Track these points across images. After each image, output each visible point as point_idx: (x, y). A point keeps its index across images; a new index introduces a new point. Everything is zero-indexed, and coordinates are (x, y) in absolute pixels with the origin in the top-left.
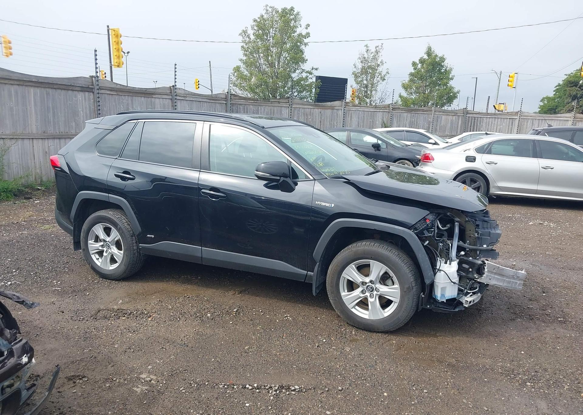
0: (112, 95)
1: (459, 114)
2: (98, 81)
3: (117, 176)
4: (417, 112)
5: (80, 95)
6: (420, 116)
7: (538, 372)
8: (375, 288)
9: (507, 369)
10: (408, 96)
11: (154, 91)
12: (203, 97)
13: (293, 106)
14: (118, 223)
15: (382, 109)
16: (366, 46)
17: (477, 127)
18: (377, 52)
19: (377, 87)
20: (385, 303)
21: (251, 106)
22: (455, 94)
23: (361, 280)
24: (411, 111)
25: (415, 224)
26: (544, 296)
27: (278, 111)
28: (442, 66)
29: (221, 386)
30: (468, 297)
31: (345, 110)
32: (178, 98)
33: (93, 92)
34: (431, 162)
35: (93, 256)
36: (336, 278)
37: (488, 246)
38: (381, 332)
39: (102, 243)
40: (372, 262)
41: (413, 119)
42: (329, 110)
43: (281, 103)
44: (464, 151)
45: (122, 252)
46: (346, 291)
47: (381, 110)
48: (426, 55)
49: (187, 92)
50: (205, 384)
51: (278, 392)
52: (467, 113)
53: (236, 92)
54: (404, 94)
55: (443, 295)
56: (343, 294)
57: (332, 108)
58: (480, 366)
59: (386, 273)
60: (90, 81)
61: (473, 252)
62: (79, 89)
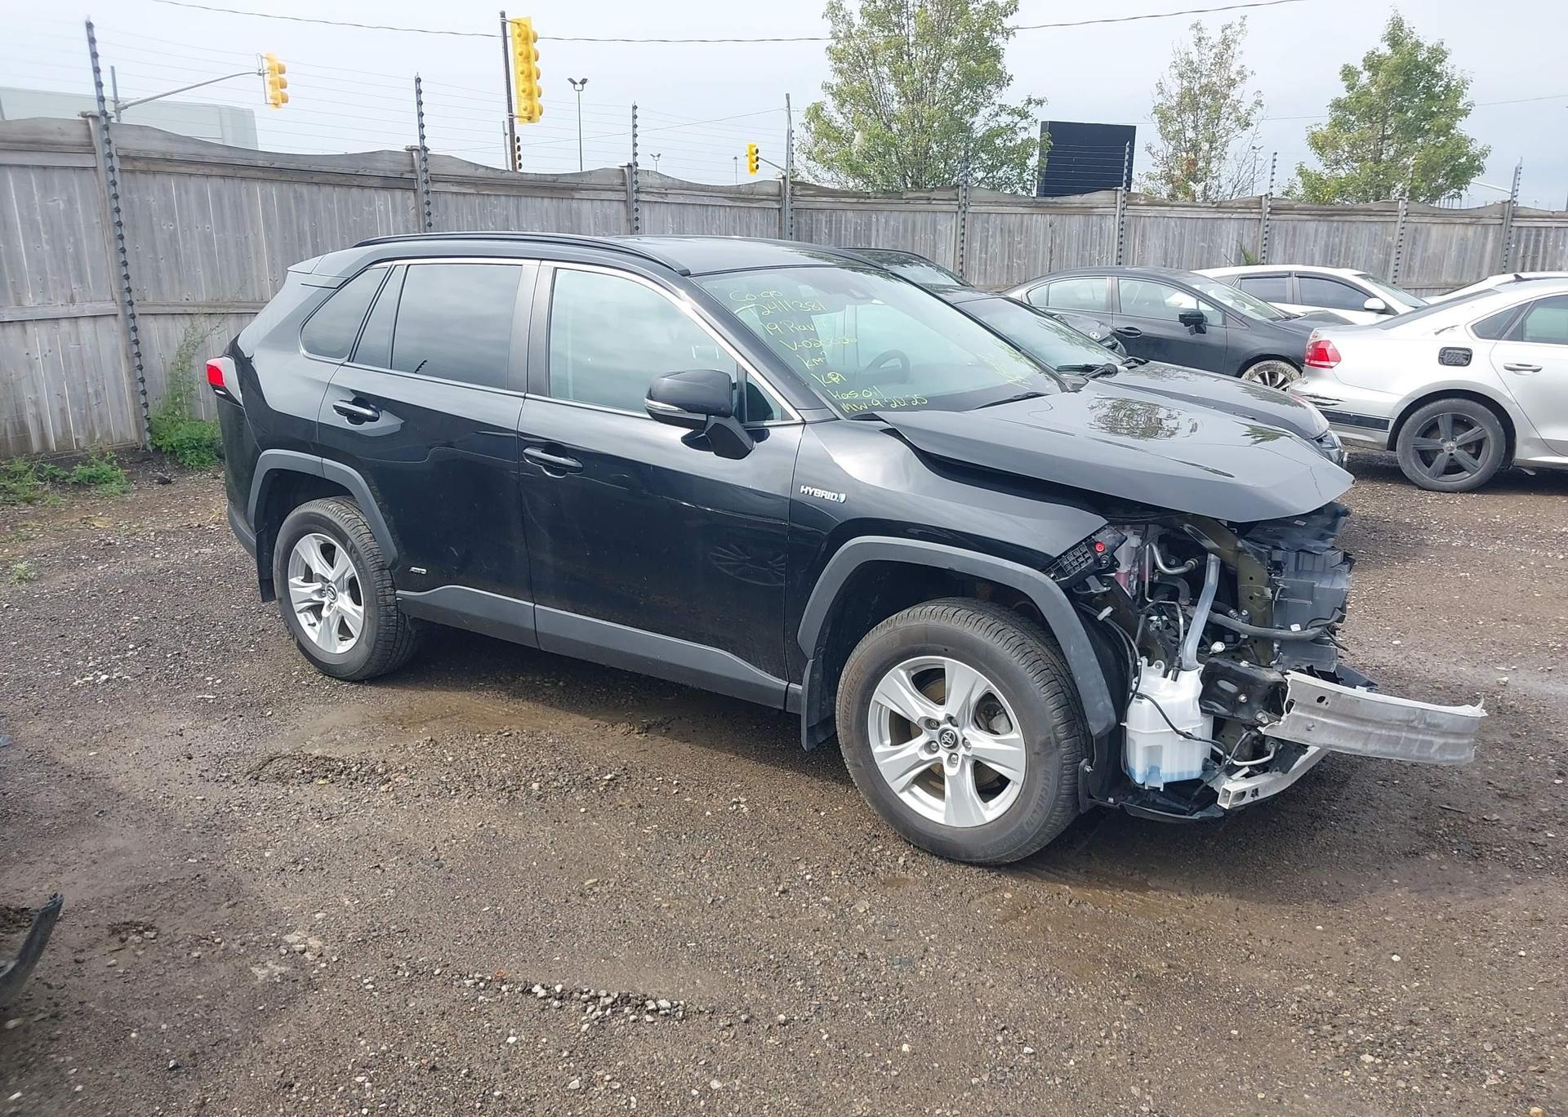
0: (465, 194)
1: (1487, 221)
2: (425, 160)
3: (340, 410)
4: (1348, 218)
5: (382, 199)
6: (1358, 228)
8: (960, 739)
10: (1327, 171)
11: (578, 180)
12: (714, 194)
13: (971, 209)
14: (348, 533)
15: (1239, 210)
16: (1196, 26)
18: (1226, 43)
19: (1226, 150)
20: (989, 784)
21: (850, 214)
22: (1475, 158)
24: (1328, 215)
25: (1060, 557)
26: (1558, 785)
27: (926, 223)
28: (1439, 76)
29: (468, 982)
30: (1237, 781)
31: (1123, 216)
32: (643, 197)
33: (415, 191)
34: (1331, 367)
35: (301, 617)
37: (1304, 628)
39: (318, 586)
40: (949, 664)
41: (1337, 240)
42: (1077, 217)
43: (934, 202)
44: (1437, 333)
45: (361, 609)
46: (888, 742)
47: (1234, 216)
48: (1387, 43)
49: (670, 181)
50: (433, 972)
51: (609, 1011)
52: (1513, 216)
53: (817, 176)
54: (1315, 164)
55: (1154, 770)
56: (878, 749)
57: (1087, 211)
58: (1237, 990)
59: (989, 697)
60: (407, 160)
61: (1260, 648)
62: (377, 182)
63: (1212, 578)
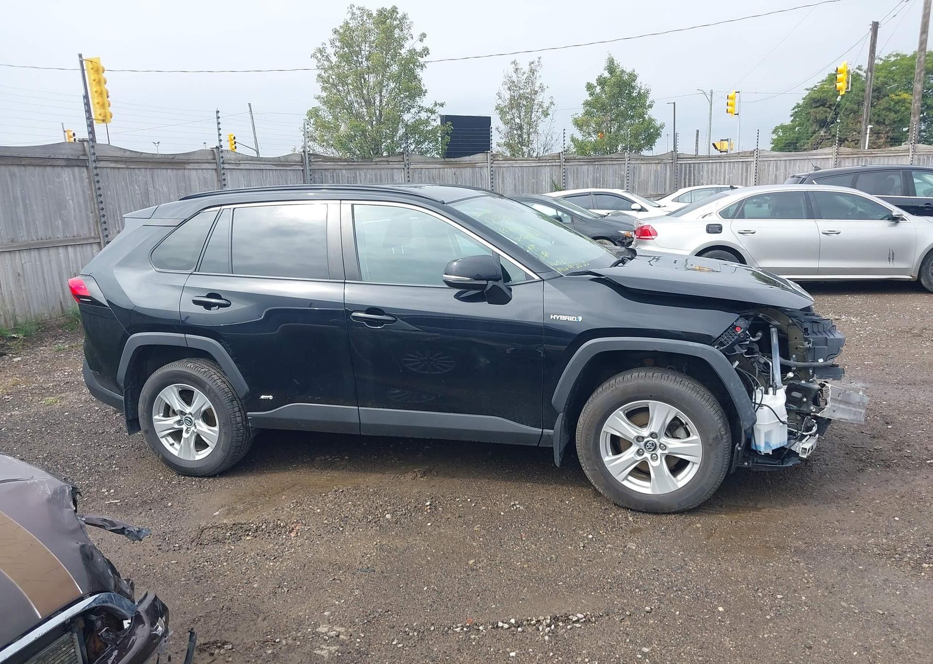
0: (119, 168)
1: (666, 161)
2: (93, 147)
3: (196, 302)
4: (602, 163)
5: (67, 173)
6: (607, 168)
7: (931, 546)
8: (658, 445)
9: (885, 546)
10: (584, 138)
11: (187, 157)
12: (266, 163)
13: (411, 167)
14: (206, 381)
15: (550, 161)
16: (514, 63)
17: (694, 179)
18: (533, 71)
19: (538, 128)
20: (677, 465)
21: (344, 172)
22: (658, 129)
23: (636, 434)
24: (593, 162)
25: (720, 336)
26: (890, 428)
27: (387, 175)
28: (634, 88)
29: (458, 630)
30: (804, 443)
31: (492, 167)
32: (226, 166)
33: (87, 167)
34: (653, 239)
35: (163, 441)
36: (593, 436)
37: (825, 360)
38: (674, 513)
39: (178, 418)
40: (651, 404)
41: (598, 175)
42: (468, 169)
43: (391, 163)
44: (703, 218)
45: (216, 429)
46: (610, 454)
47: (548, 164)
48: (607, 71)
49: (241, 156)
50: (429, 629)
51: (553, 627)
52: (678, 158)
53: (314, 150)
54: (579, 136)
55: (767, 444)
56: (606, 459)
57: (473, 165)
58: (844, 548)
59: (676, 419)
60: (80, 147)
62: (63, 163)
63: (775, 340)
